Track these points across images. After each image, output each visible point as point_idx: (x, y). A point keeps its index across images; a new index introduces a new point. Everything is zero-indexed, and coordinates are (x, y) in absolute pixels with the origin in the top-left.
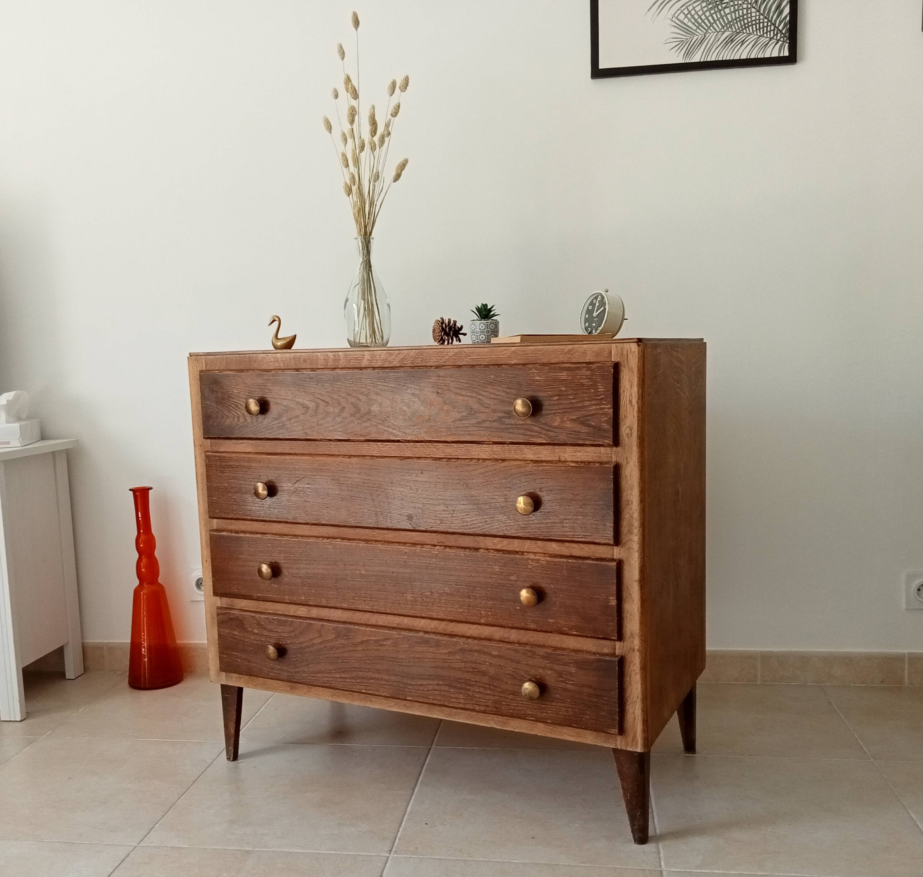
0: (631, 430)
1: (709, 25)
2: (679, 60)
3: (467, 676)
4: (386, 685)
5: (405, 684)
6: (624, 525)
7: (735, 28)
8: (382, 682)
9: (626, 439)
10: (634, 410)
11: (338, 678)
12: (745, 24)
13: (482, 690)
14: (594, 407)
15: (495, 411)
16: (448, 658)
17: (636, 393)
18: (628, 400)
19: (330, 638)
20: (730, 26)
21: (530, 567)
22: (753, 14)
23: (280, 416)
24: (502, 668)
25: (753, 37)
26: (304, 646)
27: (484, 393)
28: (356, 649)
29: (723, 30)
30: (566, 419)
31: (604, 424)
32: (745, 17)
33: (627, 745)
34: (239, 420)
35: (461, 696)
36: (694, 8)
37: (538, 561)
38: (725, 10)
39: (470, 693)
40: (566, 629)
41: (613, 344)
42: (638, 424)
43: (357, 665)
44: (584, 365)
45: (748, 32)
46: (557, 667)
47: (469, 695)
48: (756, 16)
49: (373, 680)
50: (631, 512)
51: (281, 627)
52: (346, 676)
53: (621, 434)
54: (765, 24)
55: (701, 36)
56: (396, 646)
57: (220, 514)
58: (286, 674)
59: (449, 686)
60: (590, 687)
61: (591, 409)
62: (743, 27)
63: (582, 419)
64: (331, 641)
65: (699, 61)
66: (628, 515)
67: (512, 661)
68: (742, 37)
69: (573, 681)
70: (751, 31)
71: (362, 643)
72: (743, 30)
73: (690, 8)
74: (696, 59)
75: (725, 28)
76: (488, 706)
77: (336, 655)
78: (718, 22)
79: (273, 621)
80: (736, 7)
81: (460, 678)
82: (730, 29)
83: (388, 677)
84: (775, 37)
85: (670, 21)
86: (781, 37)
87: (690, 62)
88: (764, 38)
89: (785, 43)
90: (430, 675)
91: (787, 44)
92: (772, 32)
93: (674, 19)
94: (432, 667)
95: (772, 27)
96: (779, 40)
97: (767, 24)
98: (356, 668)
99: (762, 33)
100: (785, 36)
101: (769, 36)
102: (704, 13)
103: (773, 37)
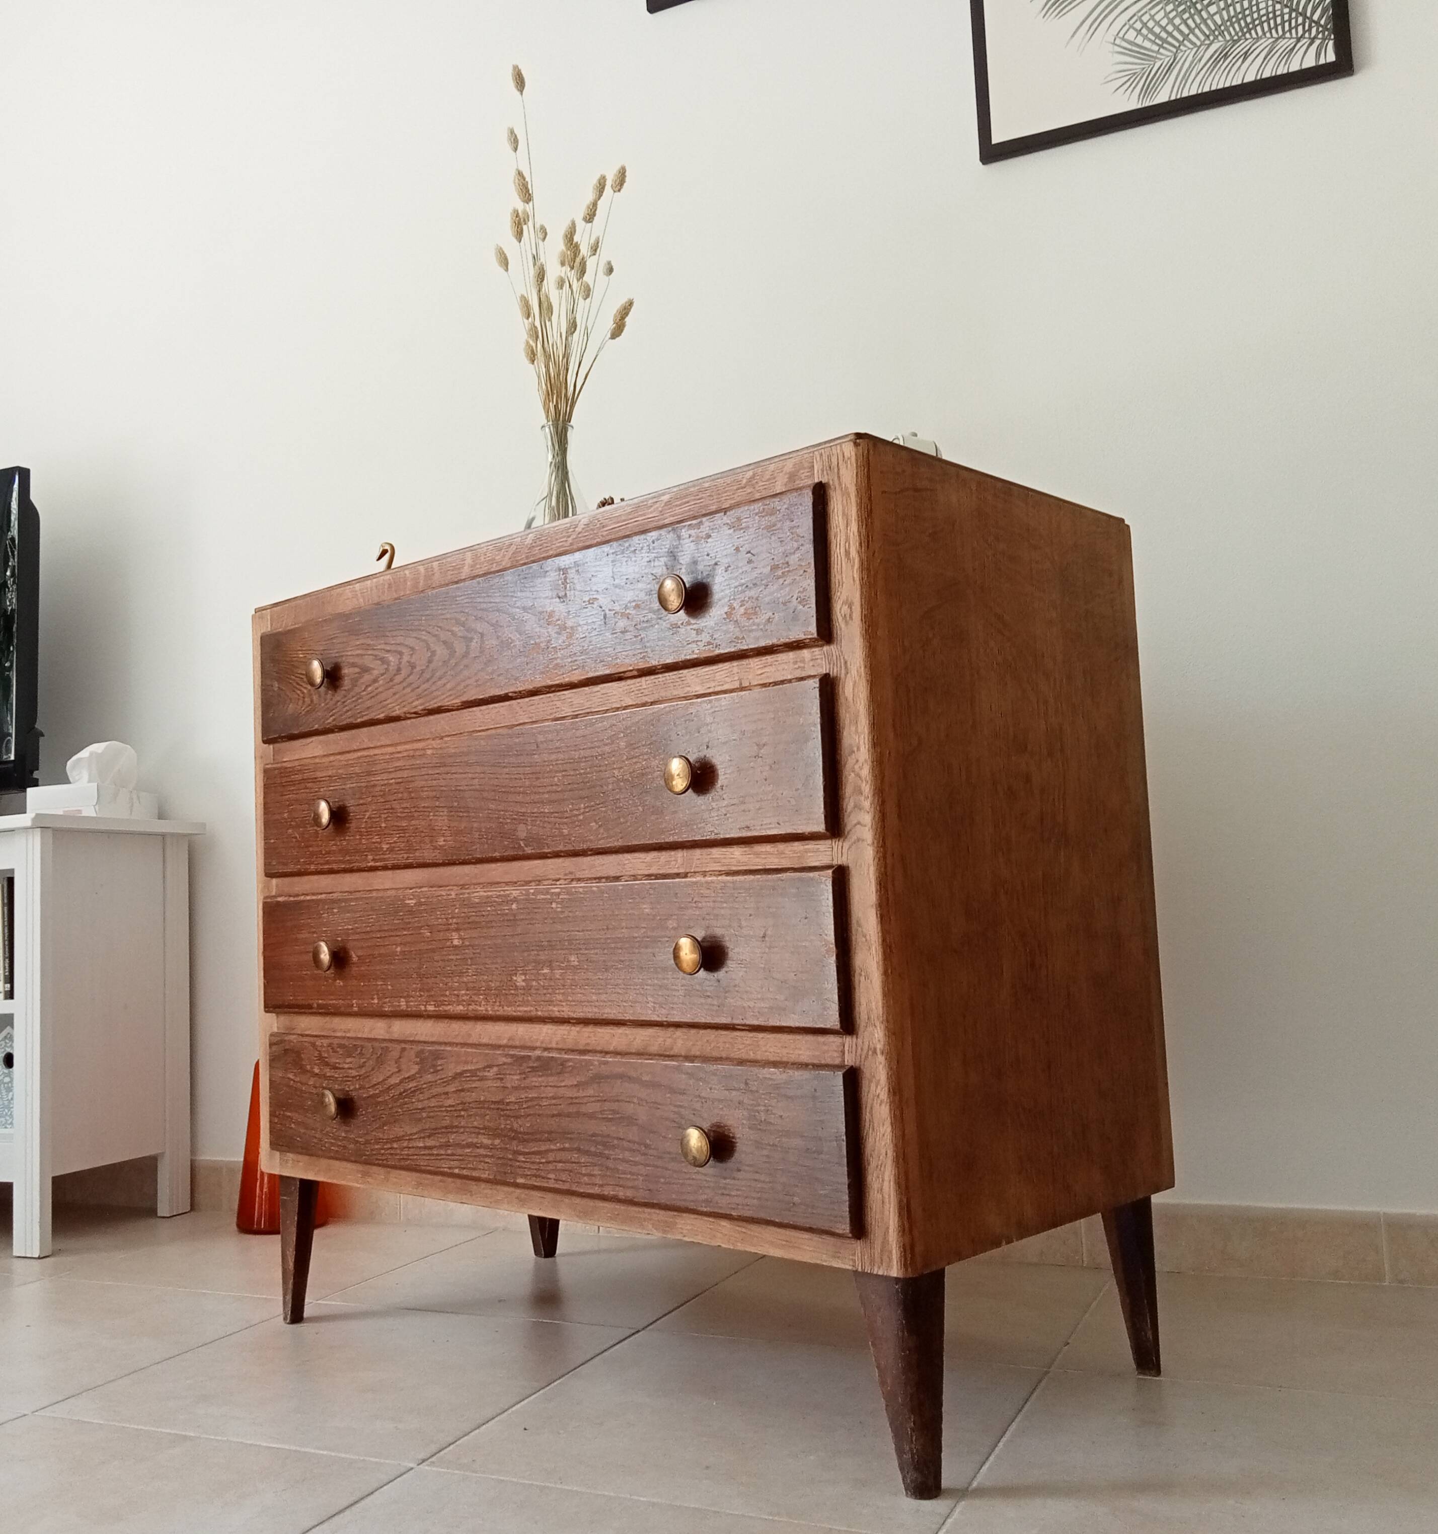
0: (850, 607)
1: (1181, 38)
2: (1131, 104)
3: (604, 1127)
4: (486, 1156)
5: (514, 1151)
6: (847, 794)
7: (1230, 34)
8: (482, 1151)
9: (843, 626)
10: (853, 566)
11: (420, 1148)
12: (1247, 25)
13: (627, 1154)
16: (575, 1095)
17: (856, 534)
18: (843, 550)
19: (412, 1072)
20: (1220, 34)
21: (696, 898)
23: (355, 682)
25: (1265, 43)
26: (378, 1091)
28: (446, 1090)
29: (1207, 42)
32: (1247, 12)
33: (872, 1262)
34: (304, 702)
35: (597, 1170)
36: (1152, 17)
37: (708, 885)
38: (1209, 9)
39: (610, 1164)
41: (815, 453)
42: (862, 593)
43: (447, 1120)
45: (1254, 35)
47: (608, 1169)
49: (469, 1147)
50: (856, 767)
51: (348, 1060)
52: (434, 1142)
53: (834, 617)
54: (1286, 17)
55: (1168, 59)
56: (501, 1079)
59: (579, 1151)
62: (1245, 30)
64: (413, 1077)
65: (1166, 100)
66: (853, 775)
67: (670, 1090)
68: (1243, 46)
70: (1260, 33)
71: (454, 1077)
72: (1244, 34)
73: (1146, 18)
74: (1158, 98)
75: (1211, 38)
76: (637, 1188)
77: (419, 1105)
78: (1197, 31)
79: (338, 1050)
81: (594, 1134)
82: (1220, 38)
83: (489, 1142)
84: (1307, 35)
85: (1112, 46)
86: (1318, 32)
87: (1151, 104)
88: (1286, 40)
89: (1327, 41)
90: (550, 1133)
91: (1331, 43)
92: (1300, 28)
93: (1118, 41)
94: (553, 1116)
95: (1300, 20)
96: (1315, 37)
97: (1290, 16)
98: (446, 1128)
99: (1280, 33)
100: (1325, 28)
101: (1294, 35)
102: (1171, 21)
103: (1303, 36)
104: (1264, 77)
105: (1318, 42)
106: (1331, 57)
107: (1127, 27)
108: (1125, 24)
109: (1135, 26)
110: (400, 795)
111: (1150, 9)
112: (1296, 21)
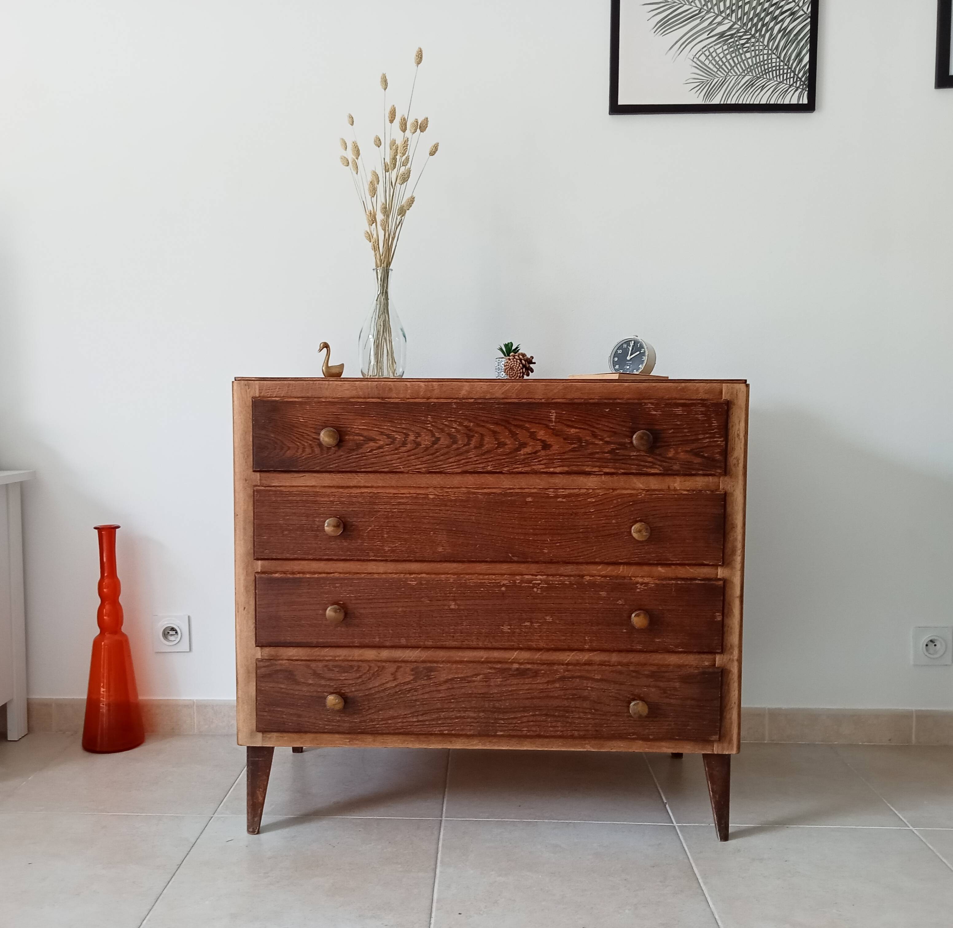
1: (730, 68)
2: (699, 101)
3: (566, 703)
4: (473, 722)
5: (496, 719)
7: (756, 73)
8: (469, 720)
9: (733, 469)
11: (415, 722)
12: (765, 70)
13: (582, 715)
14: (708, 440)
15: (608, 443)
16: (546, 688)
17: (744, 427)
19: (408, 680)
20: (750, 71)
21: (638, 590)
22: (774, 60)
24: (604, 692)
25: (773, 83)
26: (373, 692)
27: (598, 426)
28: (439, 688)
29: (743, 74)
30: (679, 451)
31: (717, 456)
32: (766, 62)
35: (559, 724)
36: (715, 51)
37: (646, 584)
38: (746, 54)
39: (569, 720)
40: (672, 647)
41: (724, 384)
42: (744, 455)
43: (439, 705)
44: (699, 401)
45: (768, 77)
46: (661, 684)
47: (567, 722)
48: (776, 62)
49: (457, 719)
51: (346, 674)
52: (426, 718)
53: (728, 464)
54: (785, 71)
55: (722, 78)
56: (486, 681)
57: (270, 554)
58: (347, 725)
59: (546, 715)
60: (693, 699)
61: (705, 441)
62: (764, 73)
63: (696, 451)
64: (408, 683)
65: (718, 103)
67: (615, 683)
68: (762, 81)
69: (676, 695)
70: (771, 77)
71: (446, 682)
72: (763, 75)
73: (712, 50)
74: (716, 101)
75: (746, 72)
76: (588, 731)
77: (414, 698)
78: (738, 66)
79: (334, 669)
80: (757, 52)
81: (558, 707)
82: (750, 74)
83: (476, 715)
84: (795, 85)
85: (692, 61)
86: (800, 85)
87: (710, 103)
88: (784, 85)
89: (804, 91)
90: (525, 707)
91: (806, 92)
92: (792, 79)
93: (695, 60)
94: (528, 699)
95: (792, 75)
96: (799, 87)
97: (787, 71)
98: (437, 709)
99: (782, 80)
100: (804, 84)
101: (788, 83)
102: (725, 56)
103: (792, 84)
104: (771, 103)
105: (800, 90)
106: (806, 101)
107: (701, 52)
108: (700, 51)
109: (705, 53)
110: (402, 519)
111: (715, 45)
112: (790, 75)
